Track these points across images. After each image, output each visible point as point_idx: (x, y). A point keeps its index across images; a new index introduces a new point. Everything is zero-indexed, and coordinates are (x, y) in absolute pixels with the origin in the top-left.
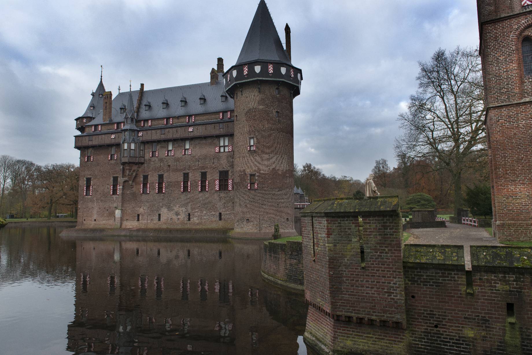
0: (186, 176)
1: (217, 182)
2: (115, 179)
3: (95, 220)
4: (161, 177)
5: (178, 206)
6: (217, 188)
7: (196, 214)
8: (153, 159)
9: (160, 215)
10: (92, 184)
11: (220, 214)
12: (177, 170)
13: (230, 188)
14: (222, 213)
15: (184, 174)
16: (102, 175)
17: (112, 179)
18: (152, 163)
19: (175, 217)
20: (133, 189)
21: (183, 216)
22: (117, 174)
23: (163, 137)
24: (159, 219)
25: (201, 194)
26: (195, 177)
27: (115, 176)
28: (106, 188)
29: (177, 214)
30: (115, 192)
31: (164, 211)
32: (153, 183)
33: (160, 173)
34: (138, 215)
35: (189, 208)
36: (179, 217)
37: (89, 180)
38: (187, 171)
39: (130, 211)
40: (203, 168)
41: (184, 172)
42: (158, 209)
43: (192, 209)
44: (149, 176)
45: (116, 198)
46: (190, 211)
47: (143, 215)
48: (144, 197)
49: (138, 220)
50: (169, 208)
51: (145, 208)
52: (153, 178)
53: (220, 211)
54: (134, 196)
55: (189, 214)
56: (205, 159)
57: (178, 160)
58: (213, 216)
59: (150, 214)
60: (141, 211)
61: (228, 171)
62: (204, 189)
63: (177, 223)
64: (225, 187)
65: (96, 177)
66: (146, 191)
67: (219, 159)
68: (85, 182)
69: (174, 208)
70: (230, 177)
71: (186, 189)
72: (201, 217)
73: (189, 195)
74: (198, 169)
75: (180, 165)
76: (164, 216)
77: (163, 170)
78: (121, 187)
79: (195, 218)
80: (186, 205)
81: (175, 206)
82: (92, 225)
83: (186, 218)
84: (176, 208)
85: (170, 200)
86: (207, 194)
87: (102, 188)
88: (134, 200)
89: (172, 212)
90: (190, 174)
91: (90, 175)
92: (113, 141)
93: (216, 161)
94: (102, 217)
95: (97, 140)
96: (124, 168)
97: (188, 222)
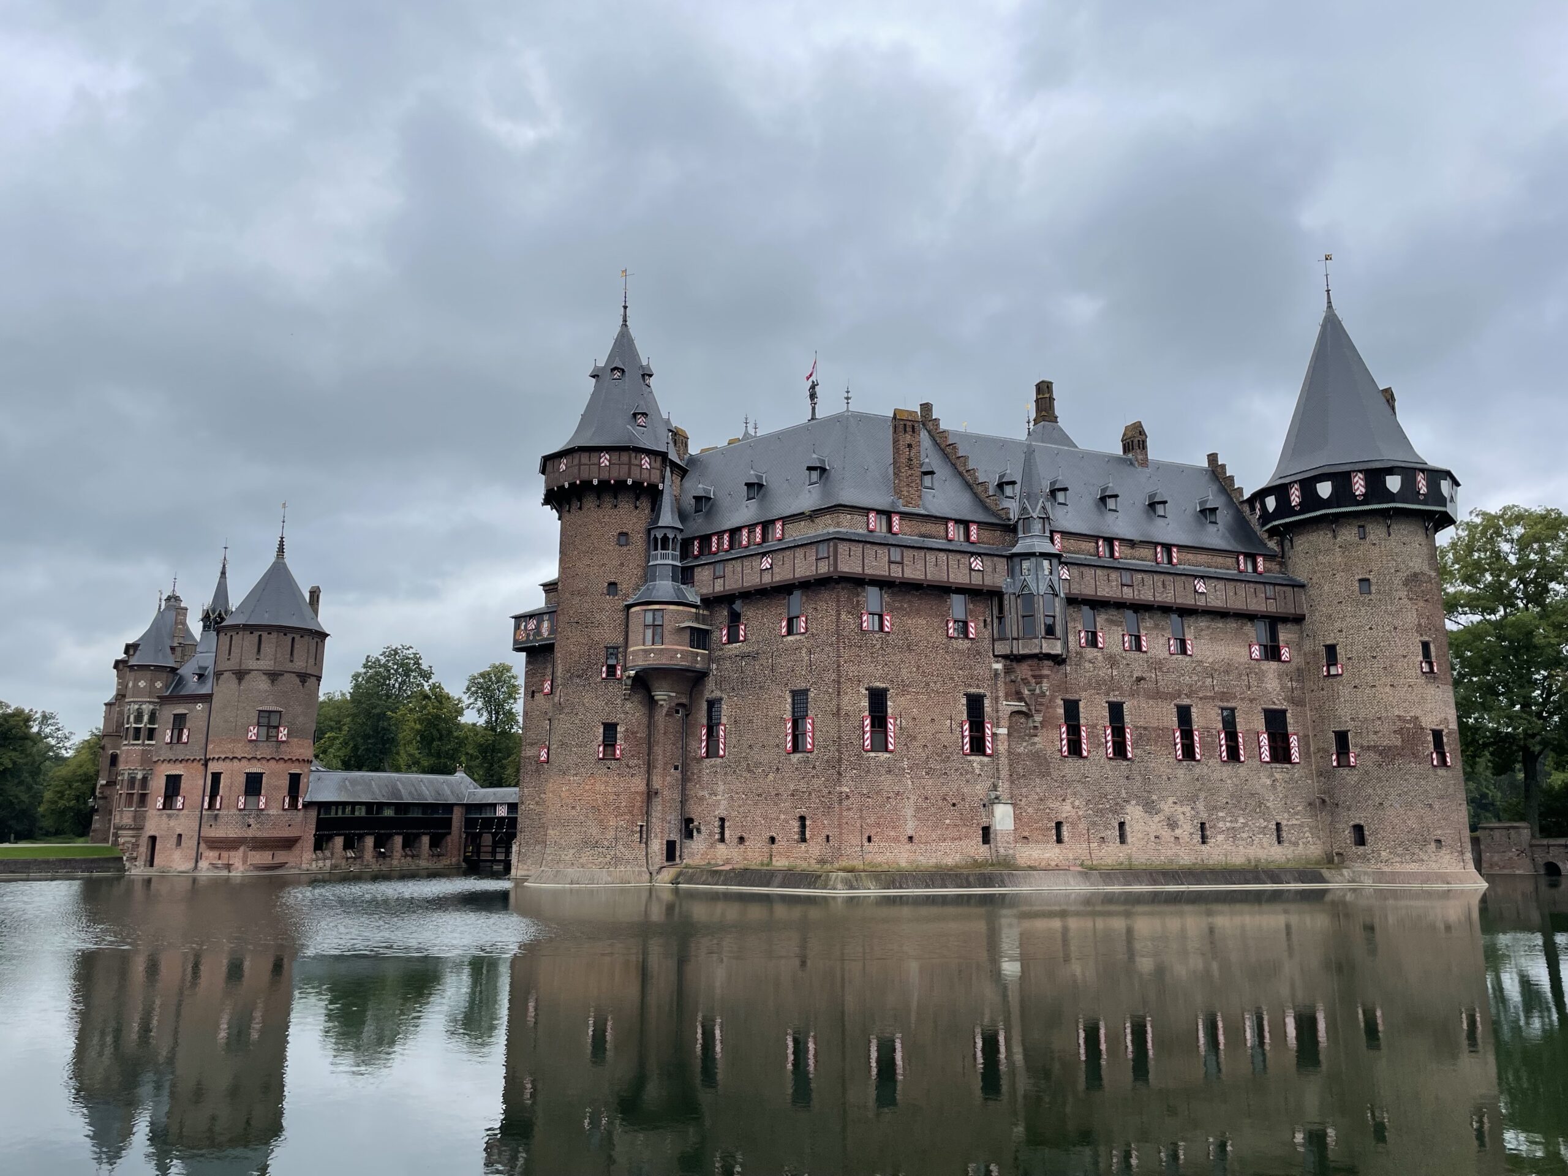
0: (1184, 714)
1: (1264, 739)
2: (975, 704)
4: (1116, 711)
5: (1171, 800)
6: (1266, 756)
7: (1221, 824)
8: (1090, 653)
9: (1122, 825)
10: (890, 711)
11: (1278, 824)
12: (1158, 695)
13: (1295, 756)
14: (1284, 823)
15: (1180, 707)
16: (927, 684)
17: (964, 701)
18: (1088, 665)
19: (1166, 834)
20: (1036, 739)
21: (1187, 830)
22: (978, 686)
23: (1129, 595)
24: (1123, 839)
25: (1227, 771)
26: (1206, 719)
27: (973, 690)
28: (946, 729)
29: (1172, 824)
30: (978, 746)
31: (1134, 814)
32: (1095, 726)
33: (1111, 699)
34: (1059, 825)
35: (1200, 806)
36: (1178, 832)
38: (1186, 702)
39: (1030, 810)
40: (1223, 696)
41: (1178, 701)
42: (1117, 808)
43: (1212, 809)
44: (1081, 704)
45: (980, 763)
46: (1204, 816)
47: (1074, 825)
48: (1072, 767)
49: (1059, 840)
50: (1150, 807)
51: (1077, 803)
52: (1094, 713)
53: (1279, 819)
54: (1041, 764)
55: (1203, 824)
56: (1227, 672)
57: (1157, 665)
58: (1263, 830)
59: (1094, 823)
60: (1066, 810)
61: (1284, 712)
62: (1233, 754)
63: (1175, 849)
64: (1280, 753)
65: (904, 688)
66: (1075, 748)
67: (1261, 676)
68: (865, 703)
69: (1162, 805)
70: (1290, 729)
71: (1189, 753)
72: (1233, 834)
73: (1198, 770)
74: (1213, 698)
75: (1166, 682)
76: (1137, 827)
77: (1120, 688)
78: (1003, 731)
79: (1221, 838)
80: (1193, 799)
81: (1164, 798)
82: (902, 857)
83: (1198, 837)
84: (1167, 807)
85: (1146, 780)
86: (1242, 770)
87: (930, 729)
88: (1043, 775)
89: (1157, 818)
90: (1193, 710)
91: (882, 679)
92: (977, 580)
93: (1253, 683)
94: (935, 827)
95: (920, 565)
96: (1008, 671)
97: (1203, 847)
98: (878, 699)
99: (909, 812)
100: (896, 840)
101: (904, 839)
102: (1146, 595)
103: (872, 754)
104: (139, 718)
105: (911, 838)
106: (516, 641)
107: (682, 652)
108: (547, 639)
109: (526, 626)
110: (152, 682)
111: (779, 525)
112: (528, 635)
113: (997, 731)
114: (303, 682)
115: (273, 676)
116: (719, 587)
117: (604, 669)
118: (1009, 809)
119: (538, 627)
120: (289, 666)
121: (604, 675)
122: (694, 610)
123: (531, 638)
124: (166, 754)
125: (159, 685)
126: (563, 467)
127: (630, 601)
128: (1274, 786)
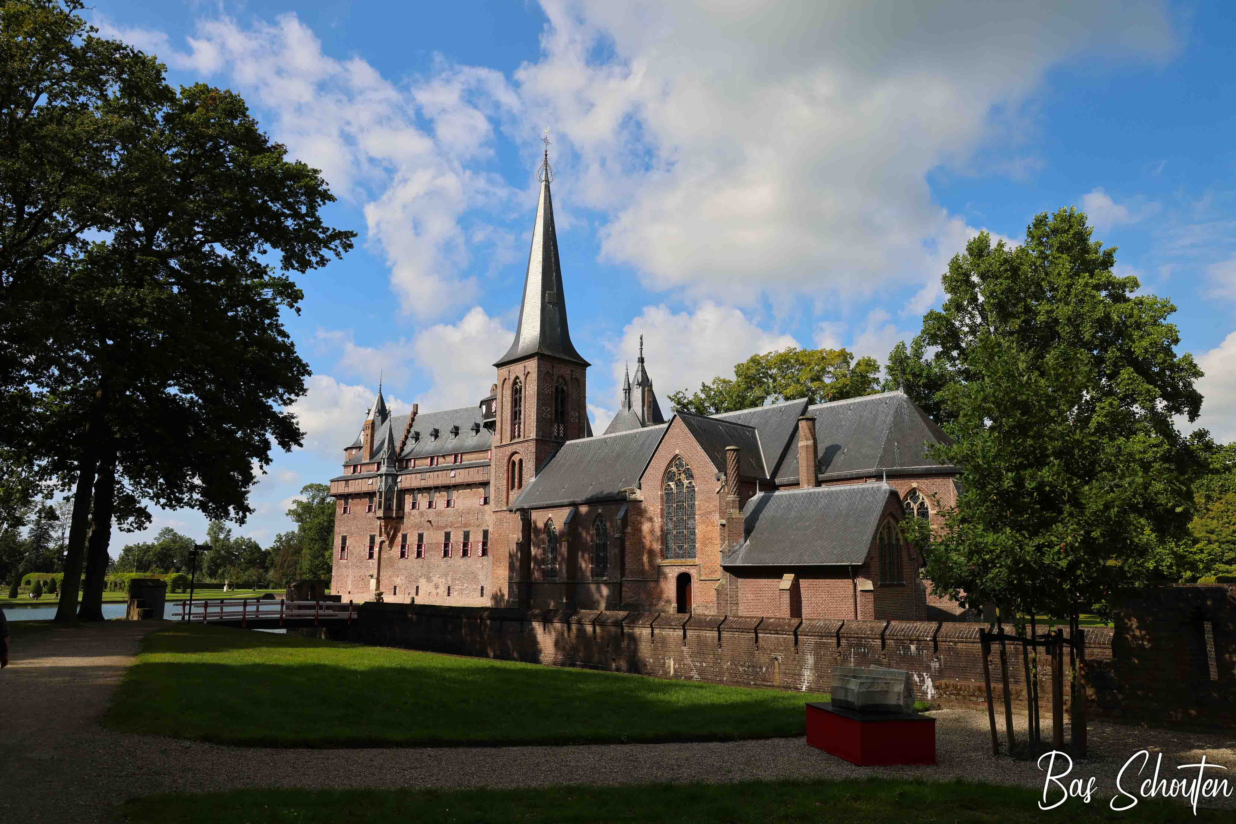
0: (447, 536)
1: (480, 545)
2: (372, 538)
3: (349, 593)
4: (421, 536)
5: (438, 576)
6: (480, 553)
7: (456, 587)
8: (413, 512)
9: (417, 587)
10: (347, 544)
11: (483, 587)
12: (438, 528)
15: (446, 533)
16: (359, 532)
17: (369, 538)
18: (412, 517)
19: (434, 592)
20: (391, 552)
21: (442, 590)
22: (374, 531)
23: (423, 484)
24: (417, 593)
25: (462, 561)
26: (457, 538)
27: (372, 533)
28: (362, 549)
29: (437, 587)
30: (371, 556)
31: (422, 582)
32: (412, 545)
33: (420, 532)
34: (395, 587)
35: (449, 578)
36: (438, 590)
37: (344, 539)
38: (448, 530)
40: (466, 525)
41: (446, 530)
42: (416, 580)
43: (454, 580)
44: (408, 535)
45: (372, 563)
46: (450, 583)
47: (400, 587)
48: (402, 563)
49: (395, 594)
50: (429, 579)
51: (402, 578)
52: (412, 540)
53: (483, 584)
54: (392, 561)
55: (449, 587)
56: (468, 513)
57: (439, 514)
58: (475, 590)
59: (407, 587)
60: (398, 581)
62: (465, 554)
63: (437, 598)
65: (351, 534)
66: (403, 555)
67: (483, 514)
68: (341, 541)
69: (434, 578)
71: (446, 554)
72: (461, 591)
73: (449, 562)
74: (461, 527)
75: (442, 521)
76: (422, 588)
77: (423, 526)
79: (456, 593)
80: (446, 575)
81: (434, 575)
83: (446, 593)
84: (435, 579)
85: (429, 567)
86: (469, 561)
87: (358, 550)
88: (392, 566)
89: (431, 584)
90: (452, 533)
91: (345, 531)
92: (370, 488)
93: (480, 517)
94: (356, 588)
97: (449, 597)
100: (345, 593)
102: (430, 483)
103: (341, 561)
113: (376, 550)
118: (375, 581)
128: (482, 568)
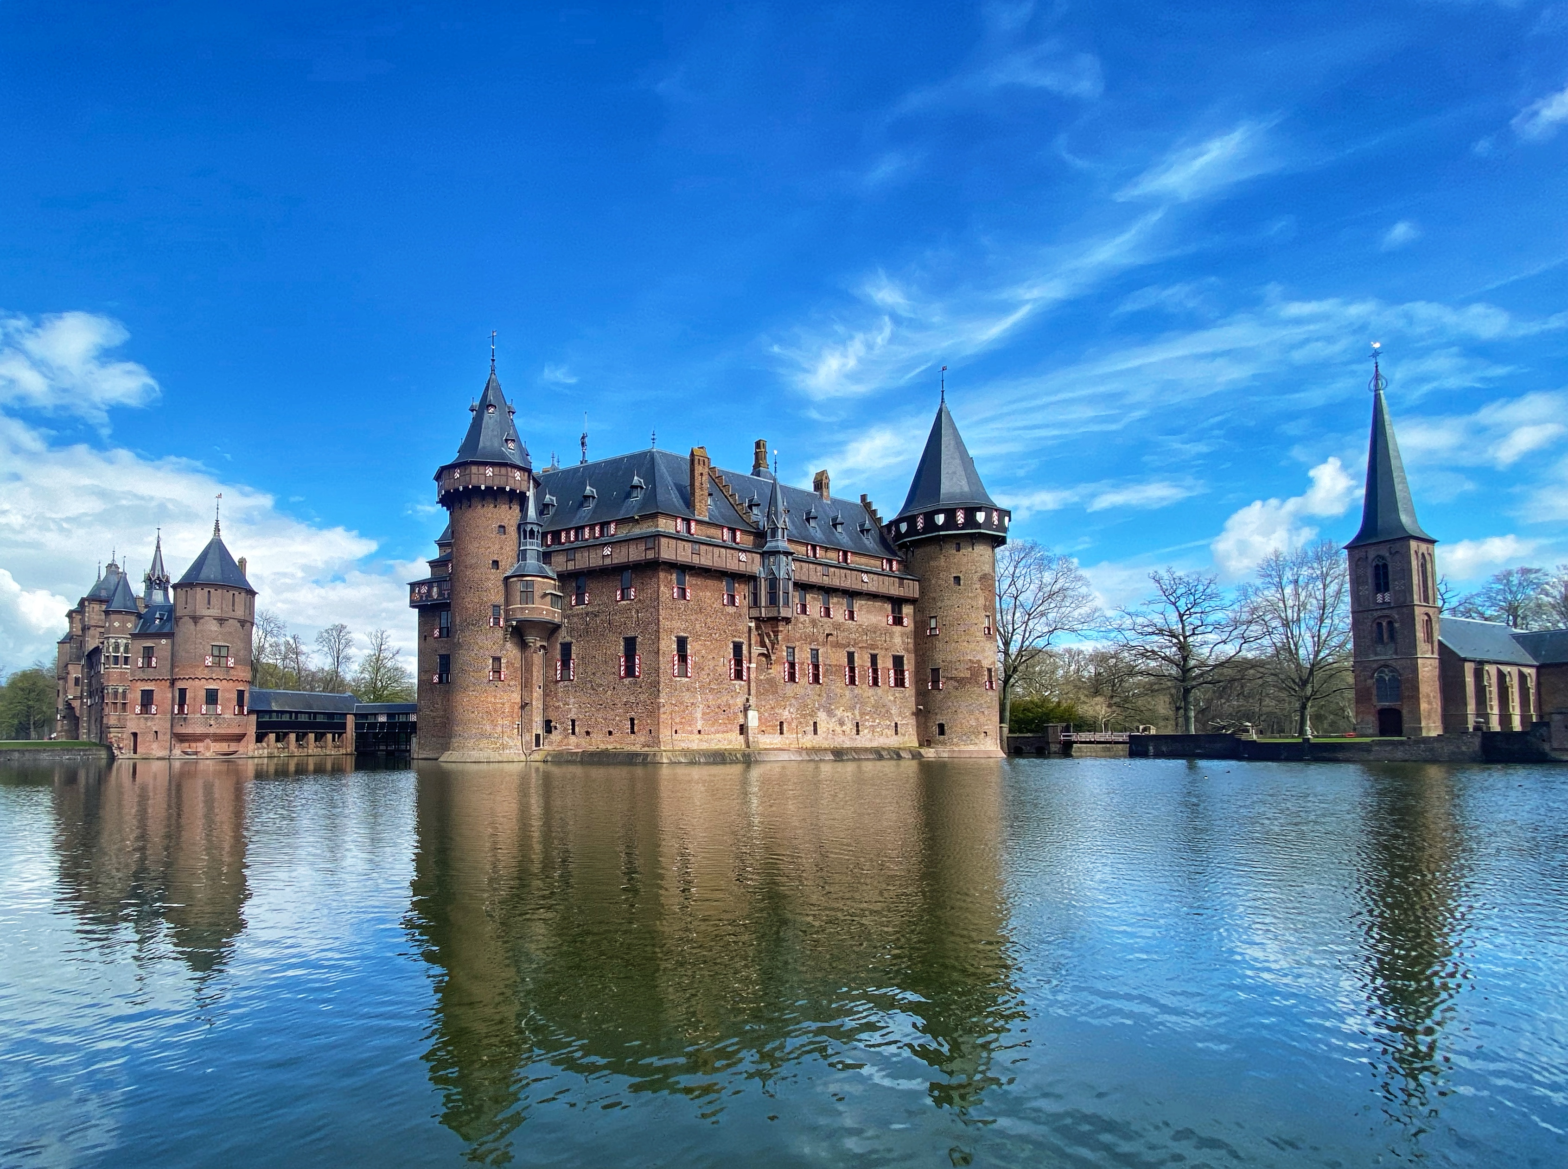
0: (851, 656)
1: (892, 672)
4: (815, 654)
5: (842, 708)
6: (892, 683)
7: (867, 723)
8: (802, 618)
9: (815, 723)
10: (689, 651)
11: (896, 724)
12: (837, 645)
13: (907, 685)
14: (899, 723)
15: (849, 653)
16: (711, 634)
17: (731, 646)
18: (800, 625)
19: (838, 729)
20: (770, 671)
21: (849, 727)
22: (739, 637)
23: (826, 581)
24: (815, 732)
25: (871, 692)
26: (862, 660)
27: (737, 640)
28: (721, 663)
29: (842, 724)
30: (739, 675)
31: (822, 716)
32: (803, 664)
33: (812, 647)
34: (781, 723)
35: (857, 712)
36: (844, 728)
38: (852, 649)
39: (766, 714)
40: (873, 646)
41: (847, 649)
42: (813, 714)
43: (862, 714)
44: (796, 650)
45: (740, 685)
47: (790, 724)
48: (790, 688)
49: (782, 733)
50: (830, 713)
51: (791, 710)
52: (803, 656)
53: (896, 720)
54: (773, 686)
55: (857, 723)
56: (875, 632)
57: (838, 626)
58: (888, 727)
59: (801, 723)
60: (786, 715)
61: (902, 657)
62: (875, 683)
63: (842, 738)
64: (900, 682)
65: (697, 637)
66: (792, 677)
67: (892, 635)
68: (675, 646)
69: (837, 712)
70: (905, 667)
71: (852, 681)
72: (873, 729)
73: (857, 691)
74: (866, 648)
75: (842, 637)
76: (823, 725)
77: (817, 640)
78: (753, 665)
79: (866, 731)
80: (852, 708)
81: (837, 708)
82: (695, 743)
83: (854, 731)
84: (839, 713)
85: (829, 697)
86: (879, 691)
87: (712, 664)
88: (774, 693)
89: (833, 720)
90: (856, 654)
91: (685, 630)
92: (742, 568)
93: (888, 639)
94: (713, 725)
95: (710, 556)
96: (758, 628)
97: (857, 737)
98: (682, 643)
99: (699, 715)
100: (691, 732)
101: (696, 732)
102: (836, 582)
103: (678, 679)
104: (117, 648)
105: (699, 732)
106: (412, 601)
107: (547, 610)
108: (437, 600)
109: (419, 591)
110: (123, 624)
111: (613, 526)
112: (422, 597)
113: (751, 666)
114: (243, 626)
115: (221, 621)
116: (571, 566)
117: (492, 620)
118: (756, 713)
119: (430, 591)
120: (232, 614)
121: (492, 625)
122: (553, 582)
123: (424, 598)
124: (140, 675)
125: (129, 625)
126: (457, 475)
127: (508, 574)
128: (895, 701)
